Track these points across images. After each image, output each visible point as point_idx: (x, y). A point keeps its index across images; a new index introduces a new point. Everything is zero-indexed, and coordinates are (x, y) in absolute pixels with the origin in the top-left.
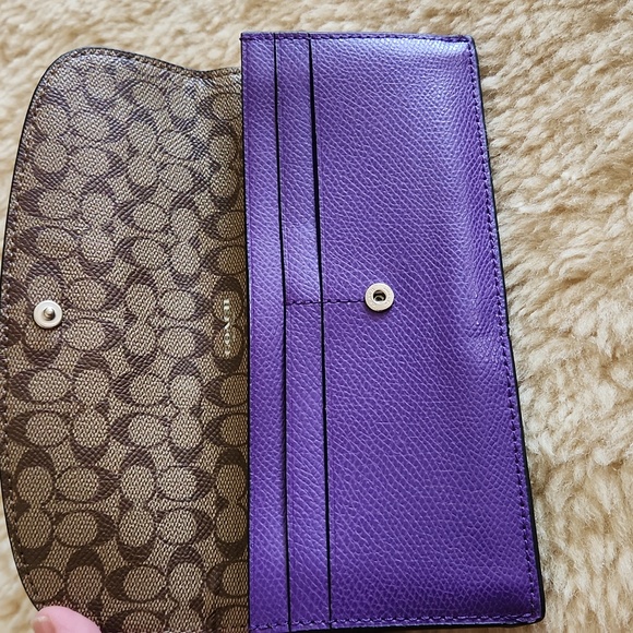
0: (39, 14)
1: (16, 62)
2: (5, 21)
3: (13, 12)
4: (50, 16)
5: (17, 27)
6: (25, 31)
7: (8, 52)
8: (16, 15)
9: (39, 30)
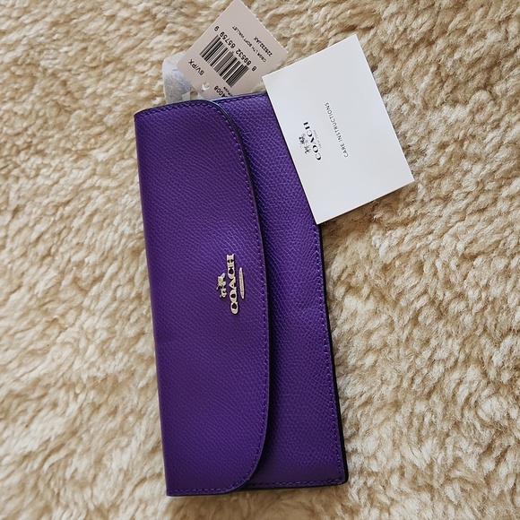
0: (97, 245)
1: (95, 289)
2: (69, 261)
3: (73, 251)
4: (109, 244)
5: (83, 261)
6: (91, 262)
7: (83, 285)
8: (77, 252)
9: (102, 259)
